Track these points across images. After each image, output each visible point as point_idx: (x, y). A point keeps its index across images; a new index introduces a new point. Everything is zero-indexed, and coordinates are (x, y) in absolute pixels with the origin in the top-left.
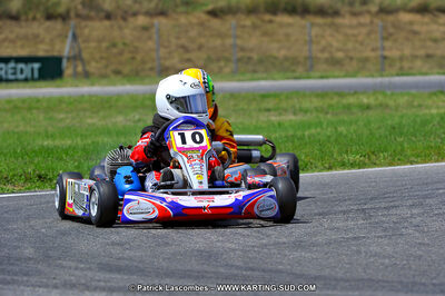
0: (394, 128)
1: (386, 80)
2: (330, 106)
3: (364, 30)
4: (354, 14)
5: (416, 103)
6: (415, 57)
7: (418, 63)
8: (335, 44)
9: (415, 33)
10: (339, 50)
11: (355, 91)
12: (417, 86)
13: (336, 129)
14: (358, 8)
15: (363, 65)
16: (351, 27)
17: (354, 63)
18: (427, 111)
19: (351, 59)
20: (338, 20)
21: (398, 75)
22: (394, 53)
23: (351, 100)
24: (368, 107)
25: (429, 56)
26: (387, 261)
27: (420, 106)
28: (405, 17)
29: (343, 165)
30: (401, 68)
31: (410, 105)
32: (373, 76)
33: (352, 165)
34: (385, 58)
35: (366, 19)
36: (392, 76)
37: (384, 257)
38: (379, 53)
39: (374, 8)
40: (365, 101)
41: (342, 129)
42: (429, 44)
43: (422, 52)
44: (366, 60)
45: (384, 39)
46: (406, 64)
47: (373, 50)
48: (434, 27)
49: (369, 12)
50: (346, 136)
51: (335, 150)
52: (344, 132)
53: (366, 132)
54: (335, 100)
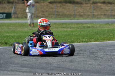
0: (95, 32)
1: (94, 20)
2: (79, 27)
3: (88, 8)
4: (86, 4)
5: (101, 26)
6: (101, 15)
7: (102, 16)
8: (81, 11)
9: (102, 9)
10: (82, 12)
11: (86, 23)
12: (102, 22)
13: (81, 32)
14: (87, 2)
15: (88, 16)
16: (85, 7)
17: (86, 16)
18: (104, 28)
19: (85, 15)
20: (82, 5)
21: (97, 19)
22: (96, 14)
23: (85, 25)
24: (89, 27)
25: (105, 15)
26: (93, 66)
27: (102, 27)
28: (99, 4)
29: (83, 42)
30: (98, 18)
31: (100, 27)
32: (90, 19)
33: (85, 42)
34: (94, 15)
35: (89, 5)
36: (95, 19)
38: (92, 13)
39: (91, 2)
40: (88, 25)
41: (82, 33)
42: (105, 11)
43: (103, 13)
45: (94, 10)
46: (99, 16)
47: (91, 13)
48: (107, 7)
49: (90, 3)
50: (83, 34)
51: (81, 38)
52: (83, 33)
53: (88, 33)
54: (81, 25)
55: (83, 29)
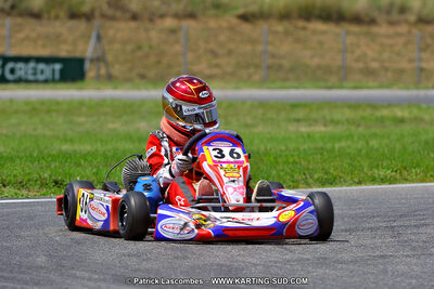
0: (427, 143)
1: (422, 93)
2: (363, 118)
3: (401, 41)
4: (392, 23)
8: (370, 53)
10: (374, 60)
11: (390, 104)
13: (367, 143)
15: (398, 78)
16: (389, 36)
17: (389, 74)
19: (387, 69)
20: (375, 29)
23: (385, 112)
24: (402, 121)
26: (414, 281)
29: (373, 180)
32: (408, 88)
33: (383, 181)
34: (422, 70)
35: (403, 29)
36: (427, 88)
37: (412, 277)
38: (415, 64)
39: (412, 18)
40: (399, 113)
41: (374, 143)
44: (402, 71)
45: (422, 50)
47: (411, 61)
49: (407, 22)
50: (377, 150)
51: (365, 164)
52: (376, 146)
53: (398, 146)
54: (368, 112)
55: (378, 131)
